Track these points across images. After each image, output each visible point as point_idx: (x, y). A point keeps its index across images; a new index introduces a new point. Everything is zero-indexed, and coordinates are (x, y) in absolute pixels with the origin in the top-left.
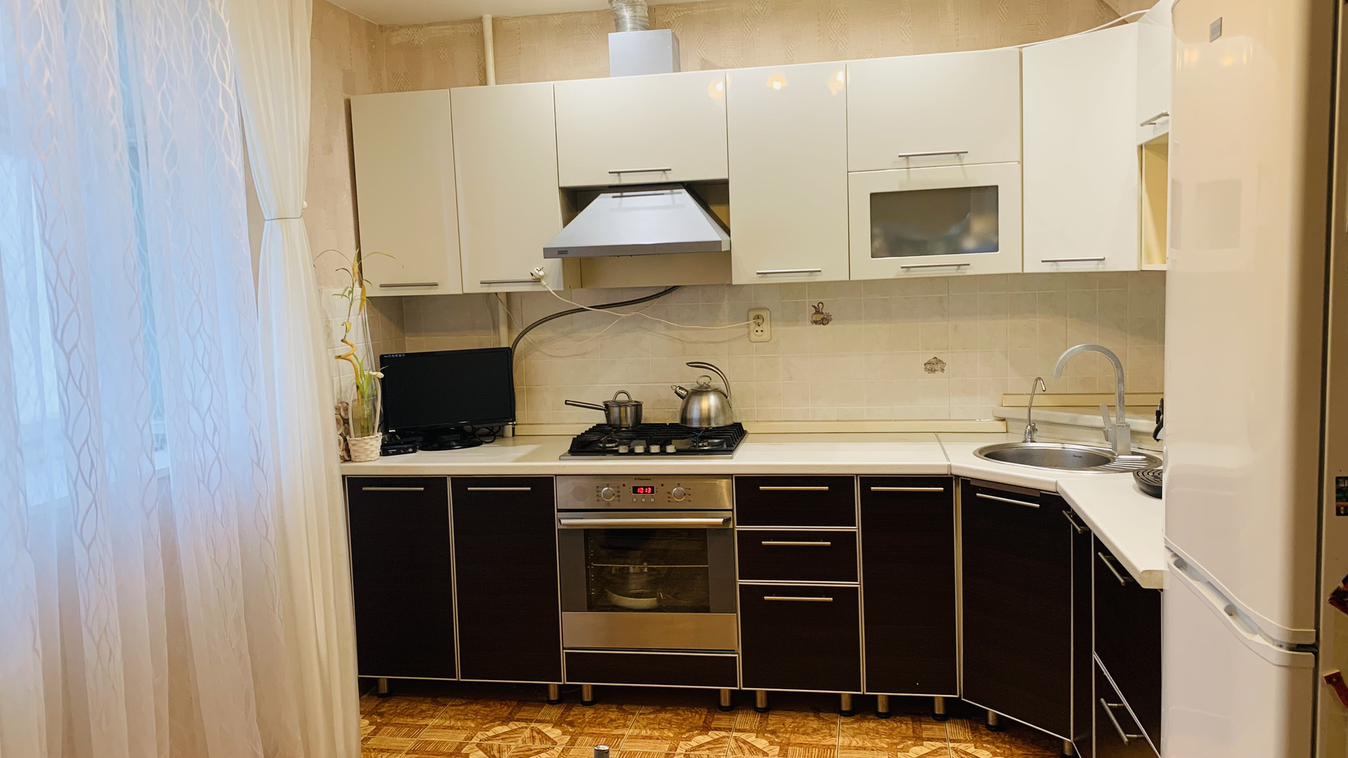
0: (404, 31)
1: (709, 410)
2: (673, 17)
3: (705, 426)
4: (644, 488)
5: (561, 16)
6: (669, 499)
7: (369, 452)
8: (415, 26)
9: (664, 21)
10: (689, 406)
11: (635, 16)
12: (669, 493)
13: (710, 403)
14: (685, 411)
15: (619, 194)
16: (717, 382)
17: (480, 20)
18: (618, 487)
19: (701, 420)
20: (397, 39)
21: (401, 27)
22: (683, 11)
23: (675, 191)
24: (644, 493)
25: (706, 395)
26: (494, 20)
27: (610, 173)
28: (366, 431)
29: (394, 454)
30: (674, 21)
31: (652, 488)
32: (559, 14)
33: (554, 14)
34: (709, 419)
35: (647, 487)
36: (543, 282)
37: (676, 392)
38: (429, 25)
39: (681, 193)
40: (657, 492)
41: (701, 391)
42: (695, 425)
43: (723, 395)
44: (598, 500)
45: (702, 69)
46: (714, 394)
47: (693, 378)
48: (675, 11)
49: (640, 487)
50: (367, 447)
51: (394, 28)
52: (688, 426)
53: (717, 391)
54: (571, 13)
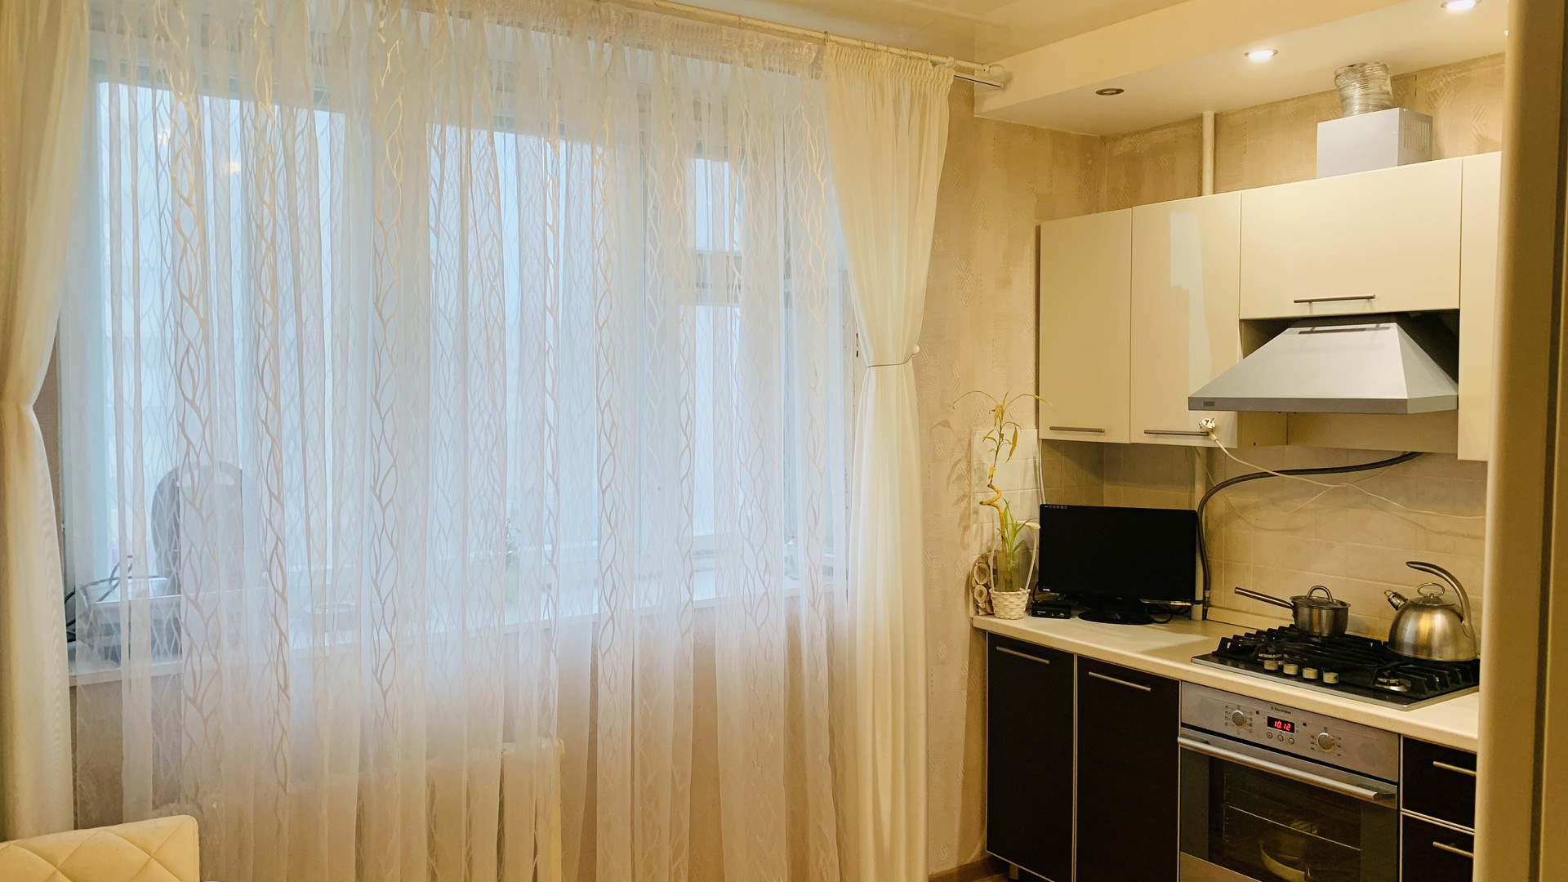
0: (1126, 140)
1: (1430, 635)
2: (1441, 84)
3: (1423, 656)
4: (1284, 722)
5: (1295, 101)
6: (1312, 746)
7: (1007, 609)
8: (1138, 132)
9: (1428, 90)
10: (1402, 620)
11: (1367, 94)
12: (1312, 737)
13: (1435, 623)
14: (1396, 626)
15: (1309, 329)
16: (1450, 595)
17: (1199, 119)
18: (1251, 713)
19: (1416, 647)
20: (1121, 148)
21: (1124, 136)
22: (1455, 74)
23: (1382, 325)
24: (1282, 729)
25: (1430, 612)
26: (1217, 118)
27: (1295, 302)
28: (1010, 587)
29: (1042, 616)
30: (1442, 89)
31: (1293, 724)
32: (1293, 99)
33: (1287, 100)
34: (1428, 647)
35: (1287, 723)
36: (1214, 437)
37: (1389, 600)
38: (1152, 129)
39: (1388, 328)
40: (1297, 731)
41: (1425, 605)
42: (1407, 652)
43: (1457, 614)
44: (1226, 724)
45: (1479, 153)
46: (1442, 613)
47: (1414, 585)
48: (1444, 76)
49: (1278, 720)
50: (1006, 603)
51: (1117, 138)
52: (1400, 653)
53: (1447, 608)
54: (1307, 96)
